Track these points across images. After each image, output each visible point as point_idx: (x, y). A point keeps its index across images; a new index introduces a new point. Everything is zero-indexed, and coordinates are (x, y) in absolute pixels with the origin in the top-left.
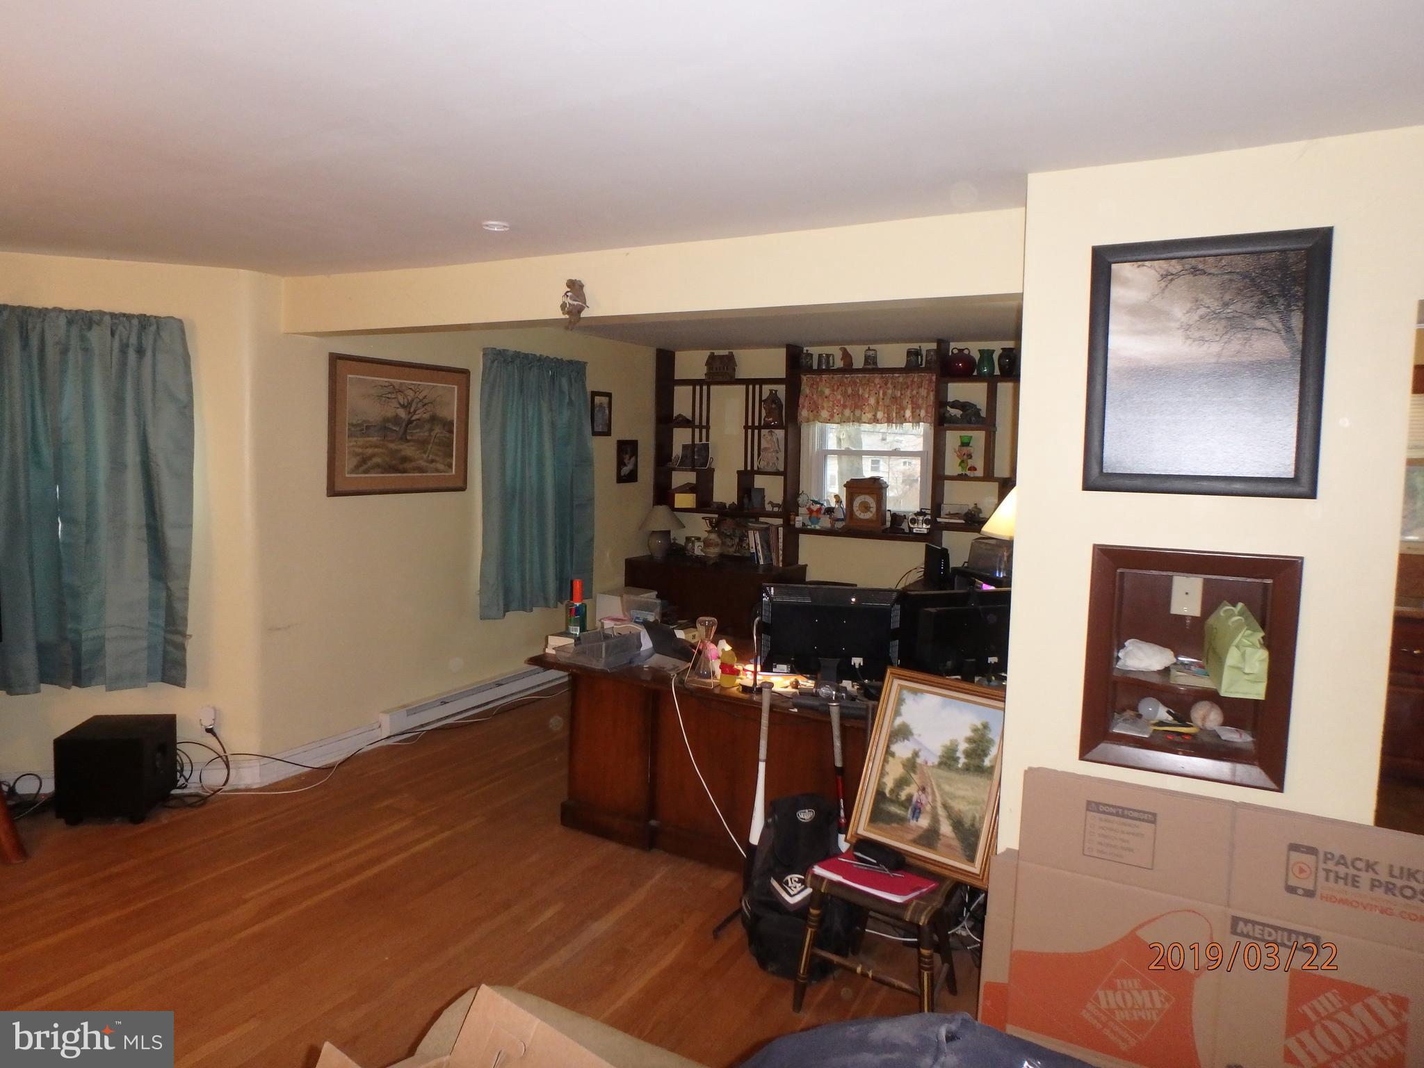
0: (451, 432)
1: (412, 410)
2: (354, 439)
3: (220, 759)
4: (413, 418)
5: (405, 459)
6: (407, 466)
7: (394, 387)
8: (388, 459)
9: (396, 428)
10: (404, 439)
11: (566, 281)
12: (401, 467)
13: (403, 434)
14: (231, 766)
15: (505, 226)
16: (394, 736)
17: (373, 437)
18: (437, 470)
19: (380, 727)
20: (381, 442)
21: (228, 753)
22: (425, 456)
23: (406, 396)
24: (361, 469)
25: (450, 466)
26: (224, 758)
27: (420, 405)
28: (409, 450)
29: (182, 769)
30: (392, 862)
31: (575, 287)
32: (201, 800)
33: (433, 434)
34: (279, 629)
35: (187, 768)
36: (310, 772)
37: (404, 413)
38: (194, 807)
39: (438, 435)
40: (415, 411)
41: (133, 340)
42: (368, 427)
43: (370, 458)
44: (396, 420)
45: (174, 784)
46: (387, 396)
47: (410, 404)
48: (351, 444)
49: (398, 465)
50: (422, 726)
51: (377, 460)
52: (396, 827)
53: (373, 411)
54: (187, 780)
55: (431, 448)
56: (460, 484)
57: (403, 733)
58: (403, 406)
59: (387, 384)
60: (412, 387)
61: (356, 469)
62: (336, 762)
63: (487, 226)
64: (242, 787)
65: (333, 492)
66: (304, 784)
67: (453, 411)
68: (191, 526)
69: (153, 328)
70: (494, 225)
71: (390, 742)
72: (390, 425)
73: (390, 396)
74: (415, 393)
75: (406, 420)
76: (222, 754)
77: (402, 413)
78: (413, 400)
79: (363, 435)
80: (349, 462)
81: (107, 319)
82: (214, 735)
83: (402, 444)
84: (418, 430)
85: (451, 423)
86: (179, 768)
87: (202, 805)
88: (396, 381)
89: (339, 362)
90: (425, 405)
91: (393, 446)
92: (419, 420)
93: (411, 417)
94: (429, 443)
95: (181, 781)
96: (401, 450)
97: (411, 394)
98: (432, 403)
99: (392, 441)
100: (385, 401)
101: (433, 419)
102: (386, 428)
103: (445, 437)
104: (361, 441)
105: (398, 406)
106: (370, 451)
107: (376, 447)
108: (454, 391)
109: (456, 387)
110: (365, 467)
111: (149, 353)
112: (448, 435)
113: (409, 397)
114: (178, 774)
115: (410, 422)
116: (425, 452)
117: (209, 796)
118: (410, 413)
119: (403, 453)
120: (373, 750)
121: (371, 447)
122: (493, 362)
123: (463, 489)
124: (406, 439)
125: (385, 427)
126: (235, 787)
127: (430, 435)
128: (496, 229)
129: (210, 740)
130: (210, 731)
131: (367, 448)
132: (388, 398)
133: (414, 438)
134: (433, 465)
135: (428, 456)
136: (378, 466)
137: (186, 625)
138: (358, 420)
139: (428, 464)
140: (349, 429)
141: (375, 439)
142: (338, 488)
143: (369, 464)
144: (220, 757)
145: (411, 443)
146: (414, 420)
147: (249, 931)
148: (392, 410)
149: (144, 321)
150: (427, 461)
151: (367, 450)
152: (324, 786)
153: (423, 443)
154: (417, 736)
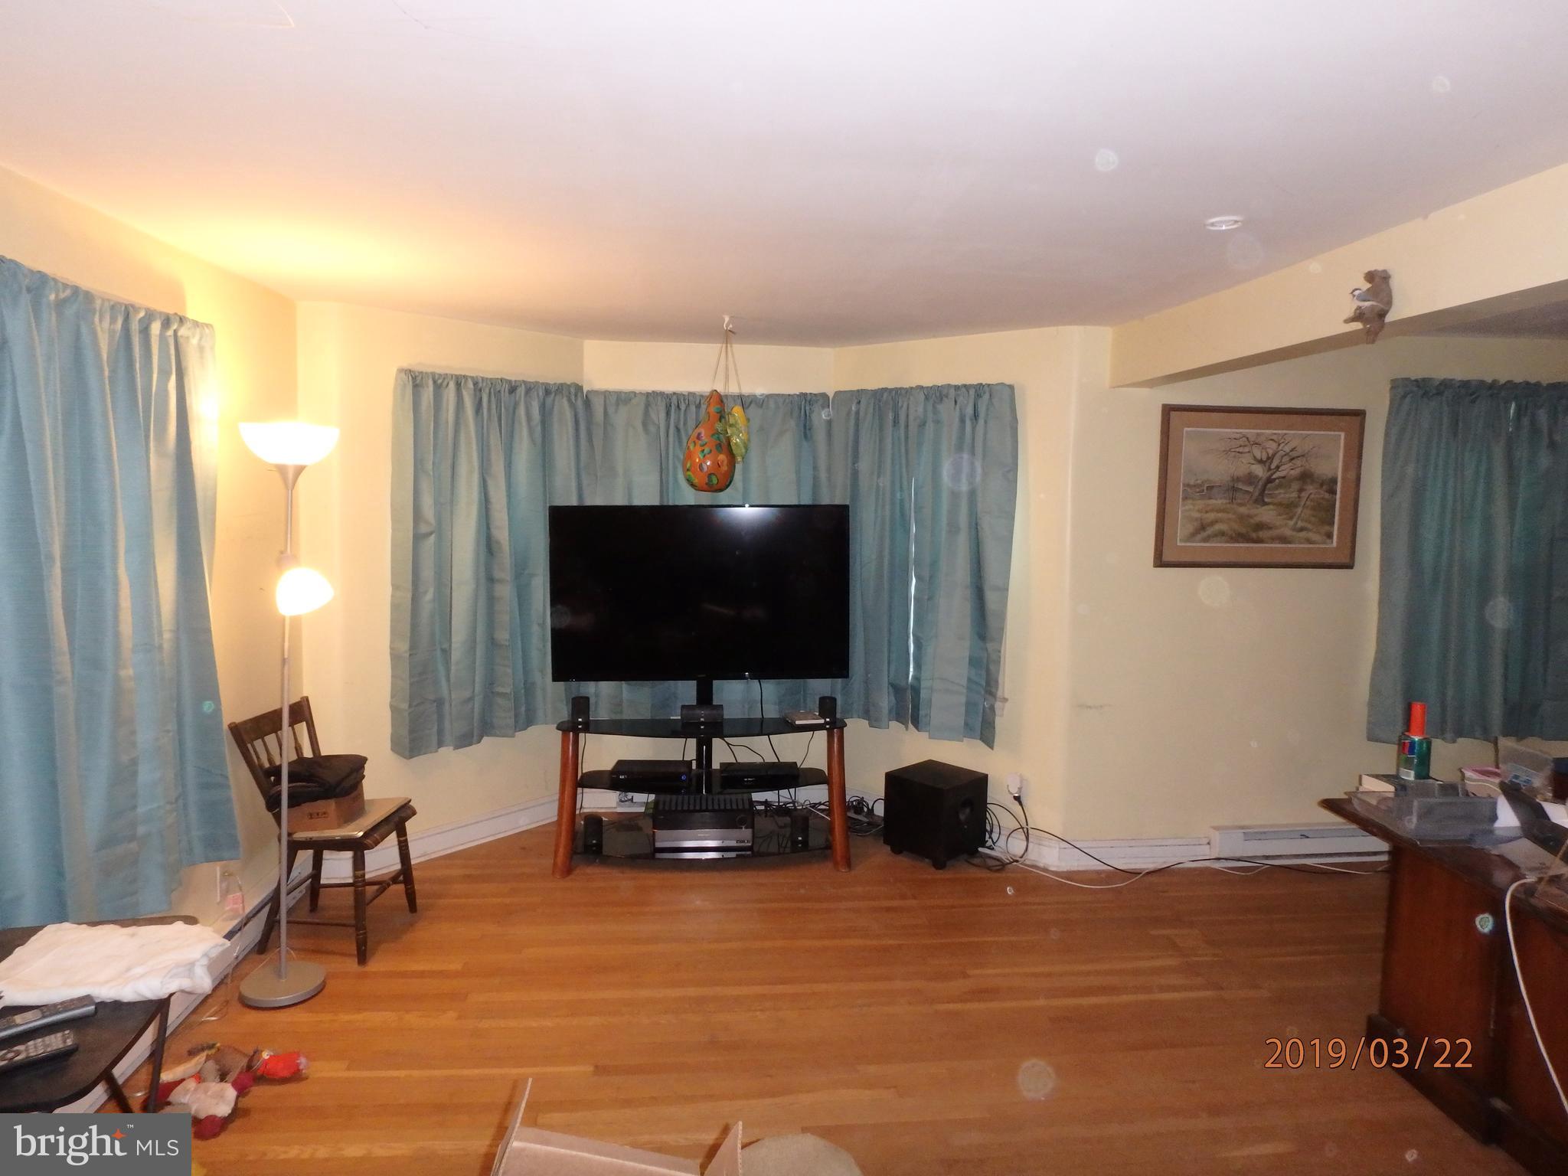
0: (1334, 492)
1: (1273, 467)
2: (1190, 501)
3: (1021, 830)
4: (1274, 477)
5: (1260, 526)
6: (1261, 534)
7: (1247, 438)
8: (1236, 526)
9: (1250, 489)
10: (1260, 501)
11: (1363, 276)
12: (1254, 535)
13: (1259, 495)
14: (1030, 839)
15: (1236, 222)
16: (1226, 859)
17: (1216, 499)
18: (1309, 541)
19: (1209, 843)
20: (1228, 506)
21: (1031, 825)
22: (1291, 523)
23: (1265, 448)
24: (1199, 537)
25: (1330, 536)
26: (1025, 830)
27: (1285, 459)
28: (1266, 514)
29: (992, 831)
30: (1125, 998)
31: (1379, 282)
32: (1001, 866)
33: (1304, 495)
34: (1090, 707)
35: (996, 830)
36: (1110, 872)
37: (1261, 470)
38: (991, 870)
39: (1312, 496)
40: (1278, 467)
41: (970, 410)
42: (1210, 488)
43: (1213, 523)
44: (1250, 479)
45: (983, 844)
46: (1237, 450)
47: (1270, 458)
48: (1187, 507)
49: (1251, 533)
50: (1267, 857)
51: (1218, 527)
52: (1158, 963)
53: (1219, 469)
54: (994, 843)
55: (1302, 512)
56: (1346, 560)
57: (1239, 860)
58: (1261, 462)
59: (1238, 436)
60: (1274, 437)
61: (1192, 536)
62: (1144, 869)
63: (1213, 224)
64: (1041, 865)
65: (1160, 562)
66: (1100, 882)
67: (1338, 467)
68: (1008, 590)
69: (986, 396)
70: (1221, 222)
71: (1217, 865)
72: (1240, 486)
73: (1241, 450)
74: (1279, 445)
75: (1264, 478)
76: (1024, 825)
77: (1259, 471)
78: (1274, 455)
79: (1203, 497)
80: (1180, 529)
81: (952, 392)
82: (1021, 803)
83: (1257, 508)
84: (1282, 491)
85: (1334, 481)
86: (988, 828)
87: (998, 871)
88: (1251, 432)
89: (1173, 414)
90: (1293, 459)
91: (1243, 510)
92: (1284, 477)
93: (1272, 475)
94: (1296, 506)
95: (989, 843)
96: (1256, 515)
97: (1274, 445)
98: (1303, 456)
99: (1241, 505)
100: (1235, 457)
101: (1306, 477)
102: (1234, 489)
103: (1323, 498)
104: (1200, 504)
105: (1253, 462)
106: (1212, 516)
107: (1219, 511)
108: (1340, 439)
109: (1343, 435)
110: (1204, 534)
111: (981, 421)
112: (1327, 496)
113: (1268, 450)
114: (987, 836)
115: (1269, 480)
116: (1291, 518)
117: (1008, 864)
118: (1270, 469)
119: (1257, 519)
120: (1195, 869)
121: (1212, 510)
122: (1404, 397)
123: (1349, 566)
124: (1263, 501)
125: (1232, 489)
126: (1034, 863)
127: (1299, 497)
128: (1224, 228)
129: (1016, 807)
130: (1018, 799)
131: (1207, 512)
132: (1239, 452)
133: (1275, 501)
134: (1303, 534)
135: (1296, 523)
136: (1223, 534)
137: (997, 688)
138: (1197, 480)
139: (1294, 533)
140: (1184, 491)
141: (1219, 502)
142: (1166, 558)
143: (1210, 531)
144: (1022, 828)
145: (1271, 507)
146: (1275, 479)
147: (951, 1006)
148: (1245, 465)
149: (979, 390)
150: (1294, 529)
151: (1208, 515)
152: (1118, 891)
153: (1288, 508)
154: (1258, 867)
